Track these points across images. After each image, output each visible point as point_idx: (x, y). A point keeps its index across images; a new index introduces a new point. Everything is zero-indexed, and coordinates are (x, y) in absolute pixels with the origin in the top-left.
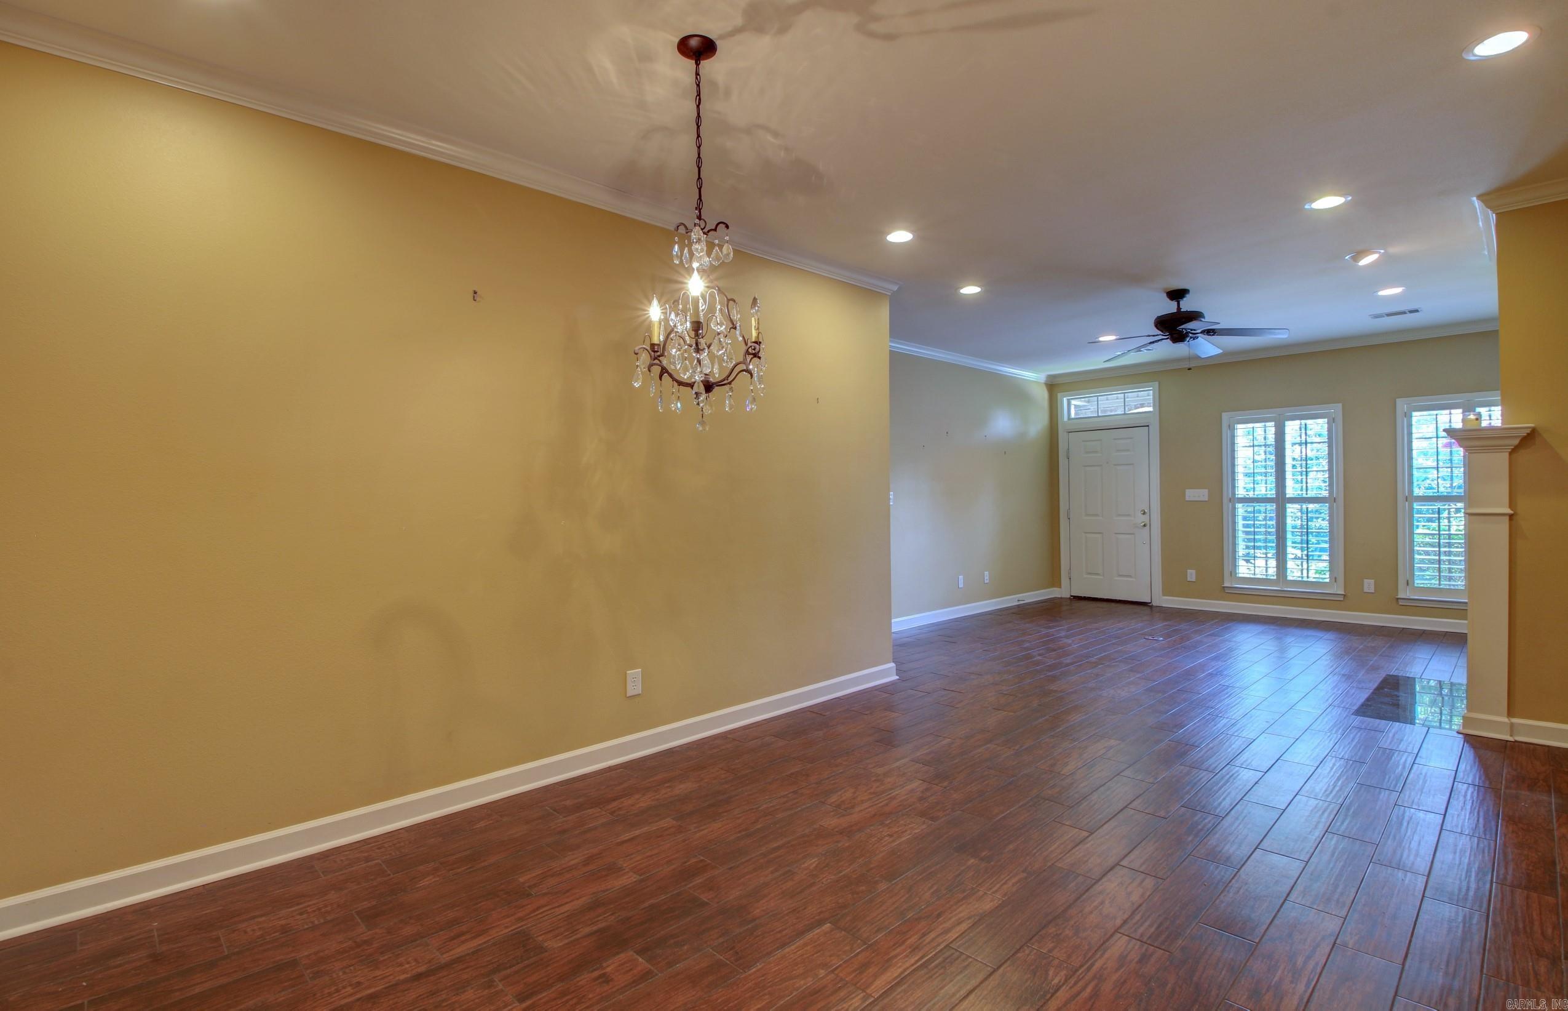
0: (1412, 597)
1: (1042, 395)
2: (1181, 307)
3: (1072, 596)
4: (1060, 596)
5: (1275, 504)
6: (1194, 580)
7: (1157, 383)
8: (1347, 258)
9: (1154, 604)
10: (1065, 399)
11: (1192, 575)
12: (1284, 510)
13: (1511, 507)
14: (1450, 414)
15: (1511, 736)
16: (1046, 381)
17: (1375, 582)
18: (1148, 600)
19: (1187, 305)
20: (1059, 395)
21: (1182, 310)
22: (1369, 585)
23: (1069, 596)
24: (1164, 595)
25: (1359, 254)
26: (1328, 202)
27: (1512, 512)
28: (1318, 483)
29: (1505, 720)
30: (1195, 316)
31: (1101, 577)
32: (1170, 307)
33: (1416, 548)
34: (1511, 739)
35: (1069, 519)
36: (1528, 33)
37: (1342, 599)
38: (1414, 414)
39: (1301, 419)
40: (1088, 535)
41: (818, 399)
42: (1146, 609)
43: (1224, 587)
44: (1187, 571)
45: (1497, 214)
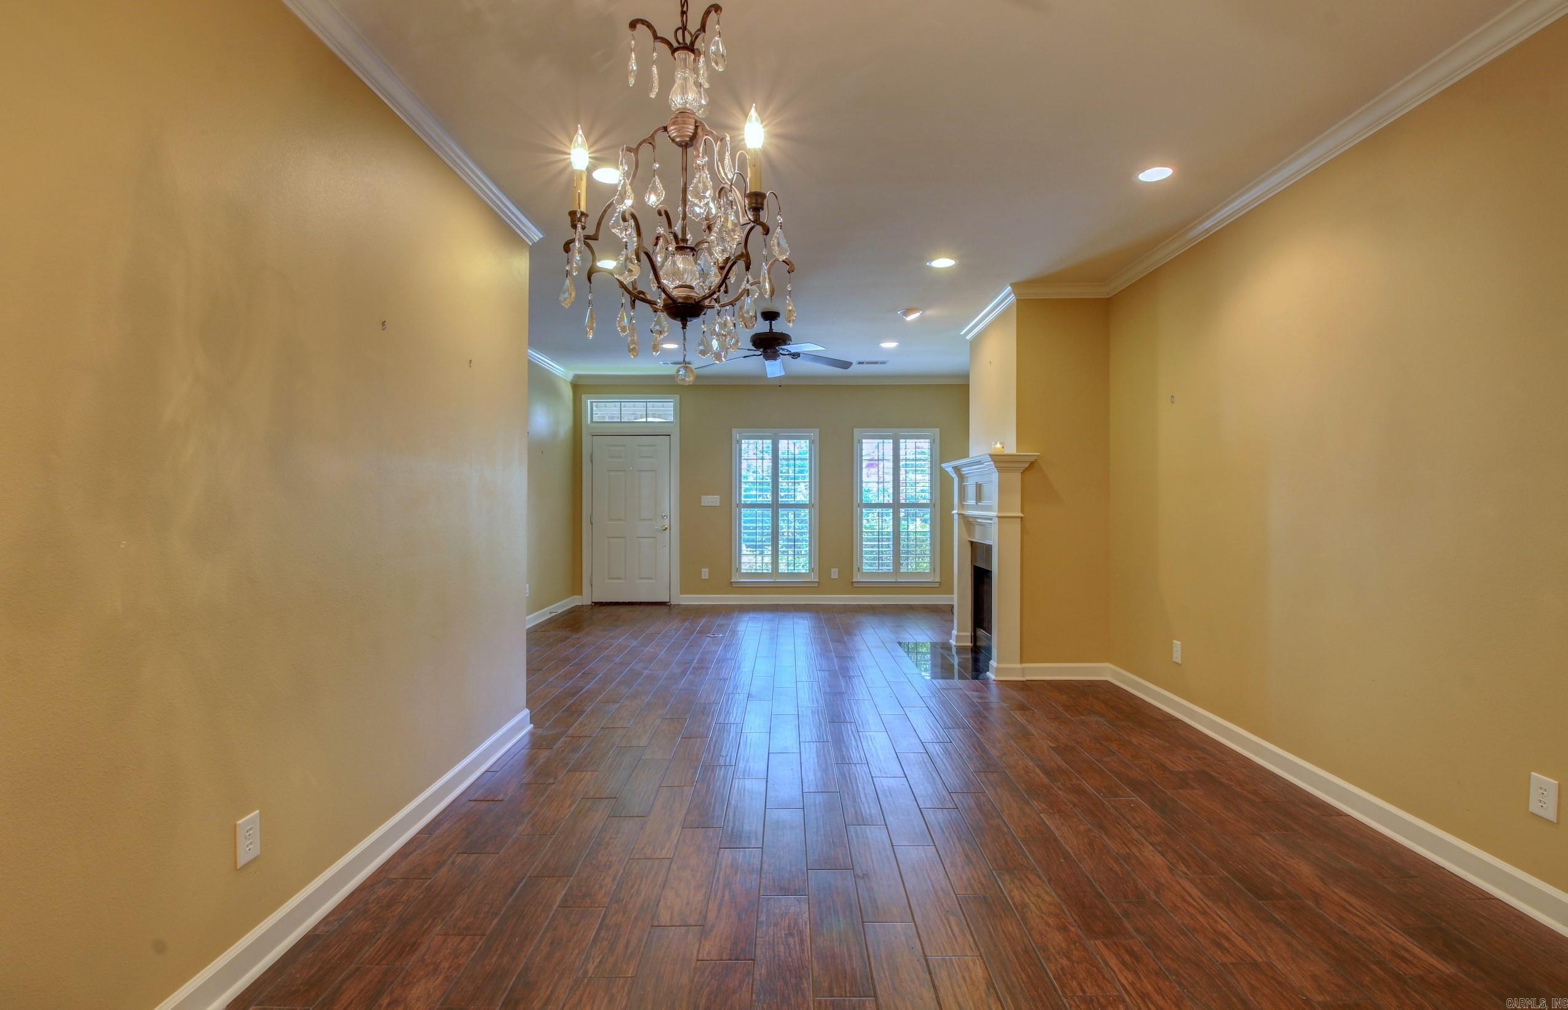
0: (861, 580)
1: (567, 392)
2: (773, 328)
3: (593, 603)
4: (580, 604)
5: (771, 509)
6: (707, 577)
7: (678, 396)
8: (899, 312)
9: (673, 603)
10: (589, 401)
11: (705, 573)
12: (777, 513)
13: (1022, 512)
14: (883, 442)
15: (1023, 677)
16: (572, 380)
17: (839, 571)
18: (666, 599)
19: (778, 326)
20: (583, 396)
21: (773, 331)
22: (835, 573)
23: (590, 603)
24: (682, 593)
25: (907, 312)
26: (943, 263)
27: (1022, 515)
28: (802, 494)
29: (1019, 666)
30: (783, 339)
31: (624, 581)
32: (762, 327)
33: (864, 543)
34: (1024, 679)
35: (592, 524)
36: (1173, 170)
37: (817, 585)
38: (864, 441)
39: (788, 439)
40: (611, 540)
41: (471, 361)
42: (665, 609)
43: (731, 582)
44: (701, 570)
45: (1017, 300)
